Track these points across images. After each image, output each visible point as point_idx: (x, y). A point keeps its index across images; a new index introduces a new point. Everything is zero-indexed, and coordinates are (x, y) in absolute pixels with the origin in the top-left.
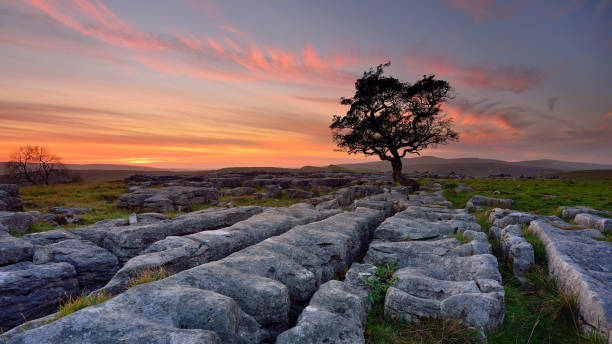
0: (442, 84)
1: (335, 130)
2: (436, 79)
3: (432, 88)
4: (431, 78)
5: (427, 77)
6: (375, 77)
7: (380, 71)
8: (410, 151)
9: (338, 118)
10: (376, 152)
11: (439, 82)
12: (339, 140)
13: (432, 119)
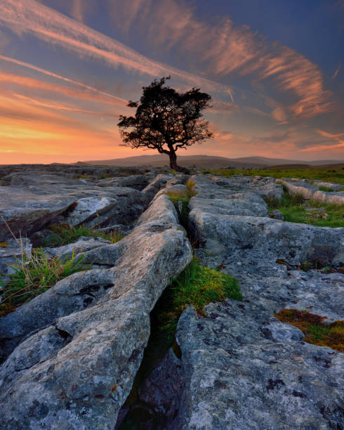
0: (206, 97)
1: (122, 128)
2: (201, 91)
3: (199, 98)
4: (197, 90)
5: (195, 89)
6: (159, 86)
7: (163, 82)
8: (180, 146)
9: (125, 118)
10: (156, 147)
11: (204, 94)
12: (125, 137)
13: (195, 122)
